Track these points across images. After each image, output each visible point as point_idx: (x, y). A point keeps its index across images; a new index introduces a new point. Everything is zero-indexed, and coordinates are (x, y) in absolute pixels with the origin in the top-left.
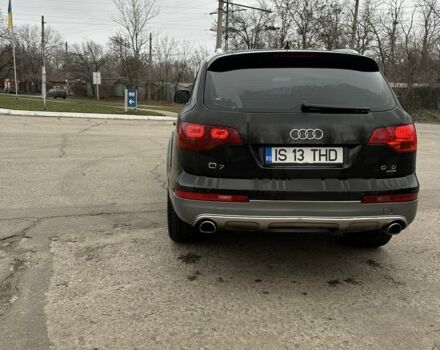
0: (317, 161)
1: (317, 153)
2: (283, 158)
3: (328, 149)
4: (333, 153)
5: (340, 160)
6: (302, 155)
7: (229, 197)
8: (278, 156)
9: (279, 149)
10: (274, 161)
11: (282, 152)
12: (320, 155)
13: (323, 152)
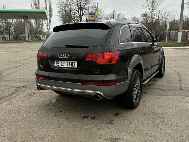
0: (68, 66)
1: (69, 63)
2: (58, 64)
3: (72, 62)
4: (74, 63)
5: (76, 66)
6: (64, 64)
7: (42, 78)
8: (57, 64)
9: (57, 61)
10: (55, 66)
11: (58, 63)
12: (70, 64)
13: (71, 63)
